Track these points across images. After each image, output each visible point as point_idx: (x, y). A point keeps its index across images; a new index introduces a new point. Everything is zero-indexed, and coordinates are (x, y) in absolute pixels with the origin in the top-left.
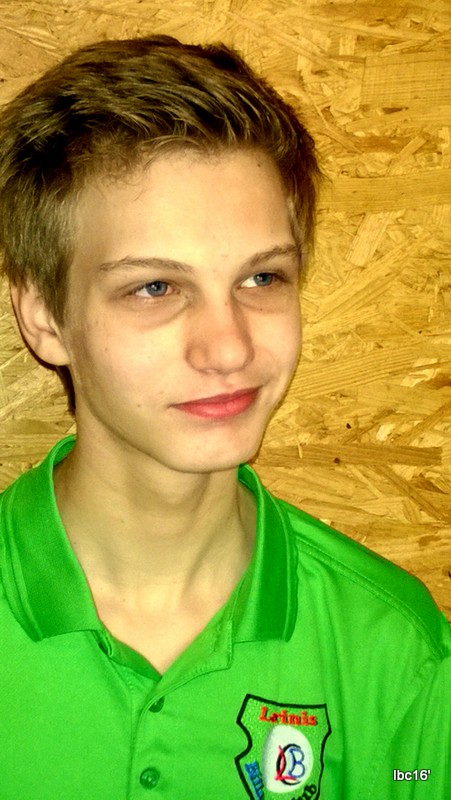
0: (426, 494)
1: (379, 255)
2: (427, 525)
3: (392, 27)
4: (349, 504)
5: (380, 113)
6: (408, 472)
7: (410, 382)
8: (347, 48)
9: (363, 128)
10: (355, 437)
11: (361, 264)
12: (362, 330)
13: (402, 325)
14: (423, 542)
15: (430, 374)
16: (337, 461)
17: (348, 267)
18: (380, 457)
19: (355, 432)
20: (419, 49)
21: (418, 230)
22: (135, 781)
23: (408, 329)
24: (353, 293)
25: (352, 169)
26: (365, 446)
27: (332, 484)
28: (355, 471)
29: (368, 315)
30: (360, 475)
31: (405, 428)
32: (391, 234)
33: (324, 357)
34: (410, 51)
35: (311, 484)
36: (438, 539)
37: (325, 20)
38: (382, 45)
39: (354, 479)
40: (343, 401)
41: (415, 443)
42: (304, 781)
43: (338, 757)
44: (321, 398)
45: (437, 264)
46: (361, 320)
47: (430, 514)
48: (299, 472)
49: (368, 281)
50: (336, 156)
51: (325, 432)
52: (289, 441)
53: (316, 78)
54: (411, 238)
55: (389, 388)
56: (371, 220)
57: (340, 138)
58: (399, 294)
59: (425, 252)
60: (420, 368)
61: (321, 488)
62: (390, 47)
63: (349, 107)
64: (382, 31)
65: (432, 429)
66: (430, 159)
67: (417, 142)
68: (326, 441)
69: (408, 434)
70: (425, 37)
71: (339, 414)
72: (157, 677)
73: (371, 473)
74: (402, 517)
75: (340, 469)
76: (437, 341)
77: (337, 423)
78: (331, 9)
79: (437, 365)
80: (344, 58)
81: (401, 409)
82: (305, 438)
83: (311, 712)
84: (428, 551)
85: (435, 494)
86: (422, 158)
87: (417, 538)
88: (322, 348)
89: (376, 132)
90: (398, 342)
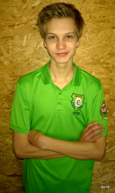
0: (107, 69)
1: (101, 37)
2: (108, 73)
3: (104, 5)
4: (97, 70)
5: (102, 17)
6: (105, 66)
7: (105, 54)
8: (98, 8)
9: (100, 19)
10: (98, 61)
11: (99, 38)
12: (99, 47)
13: (105, 46)
14: (107, 75)
15: (108, 53)
16: (95, 64)
17: (97, 38)
18: (101, 64)
19: (98, 60)
20: (108, 8)
21: (107, 33)
22: (57, 103)
23: (105, 47)
24: (98, 42)
25: (98, 25)
26: (99, 62)
27: (95, 67)
28: (98, 65)
29: (100, 45)
30: (99, 66)
31: (105, 60)
32: (103, 34)
33: (94, 50)
34: (106, 8)
35: (92, 67)
36: (109, 74)
37: (94, 5)
38: (102, 8)
39: (98, 66)
40: (96, 56)
41: (106, 62)
42: (80, 105)
43: (85, 102)
44: (94, 56)
45: (109, 38)
46: (99, 45)
47: (108, 71)
48: (90, 65)
49: (100, 40)
50: (96, 23)
51: (94, 60)
52: (89, 61)
53: (93, 13)
54: (106, 34)
55: (103, 54)
56: (101, 32)
57: (96, 21)
58: (104, 42)
59: (108, 36)
60: (107, 52)
61: (93, 68)
62: (104, 8)
63: (98, 16)
64: (103, 6)
65: (108, 60)
66: (109, 23)
67: (107, 21)
68: (94, 62)
69: (105, 61)
70: (108, 6)
71: (96, 58)
72: (60, 90)
73: (100, 66)
74: (104, 72)
75: (96, 65)
76: (109, 48)
77: (96, 59)
78: (95, 3)
79: (109, 51)
80: (97, 10)
81: (104, 57)
82: (91, 61)
83: (82, 96)
84: (108, 76)
85: (109, 69)
86: (108, 24)
87: (106, 74)
88: (93, 49)
89: (101, 20)
90: (104, 48)
